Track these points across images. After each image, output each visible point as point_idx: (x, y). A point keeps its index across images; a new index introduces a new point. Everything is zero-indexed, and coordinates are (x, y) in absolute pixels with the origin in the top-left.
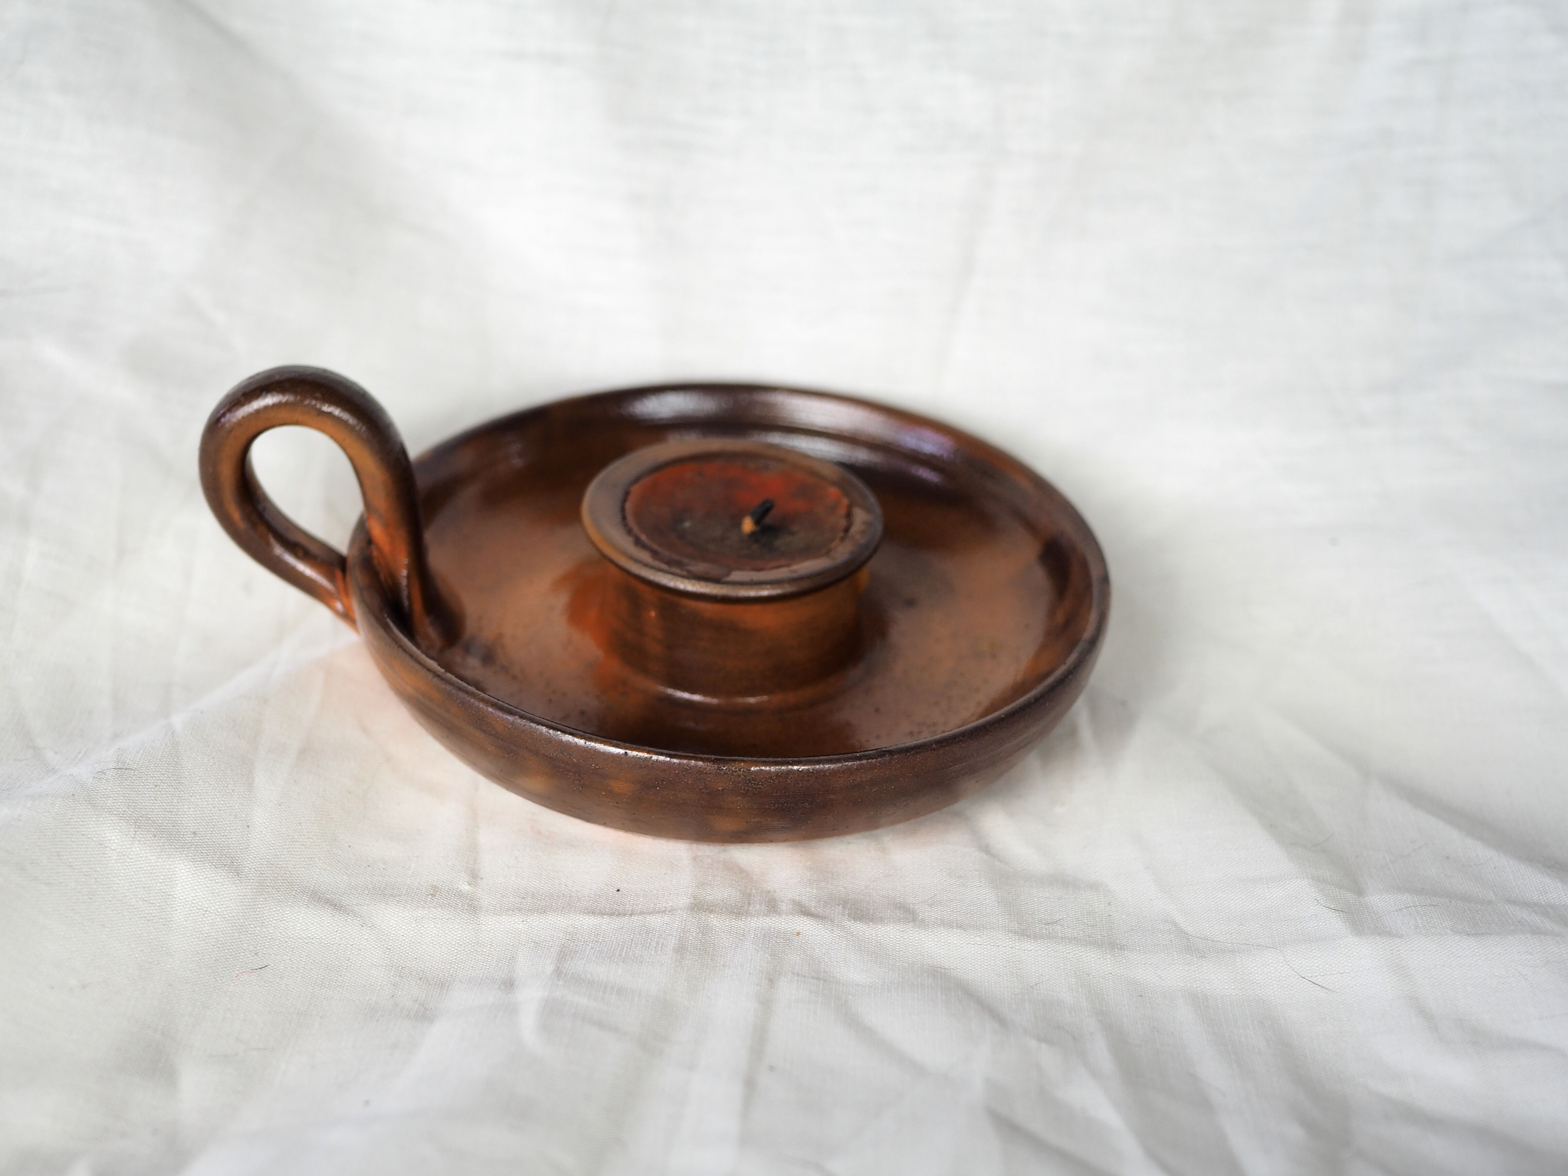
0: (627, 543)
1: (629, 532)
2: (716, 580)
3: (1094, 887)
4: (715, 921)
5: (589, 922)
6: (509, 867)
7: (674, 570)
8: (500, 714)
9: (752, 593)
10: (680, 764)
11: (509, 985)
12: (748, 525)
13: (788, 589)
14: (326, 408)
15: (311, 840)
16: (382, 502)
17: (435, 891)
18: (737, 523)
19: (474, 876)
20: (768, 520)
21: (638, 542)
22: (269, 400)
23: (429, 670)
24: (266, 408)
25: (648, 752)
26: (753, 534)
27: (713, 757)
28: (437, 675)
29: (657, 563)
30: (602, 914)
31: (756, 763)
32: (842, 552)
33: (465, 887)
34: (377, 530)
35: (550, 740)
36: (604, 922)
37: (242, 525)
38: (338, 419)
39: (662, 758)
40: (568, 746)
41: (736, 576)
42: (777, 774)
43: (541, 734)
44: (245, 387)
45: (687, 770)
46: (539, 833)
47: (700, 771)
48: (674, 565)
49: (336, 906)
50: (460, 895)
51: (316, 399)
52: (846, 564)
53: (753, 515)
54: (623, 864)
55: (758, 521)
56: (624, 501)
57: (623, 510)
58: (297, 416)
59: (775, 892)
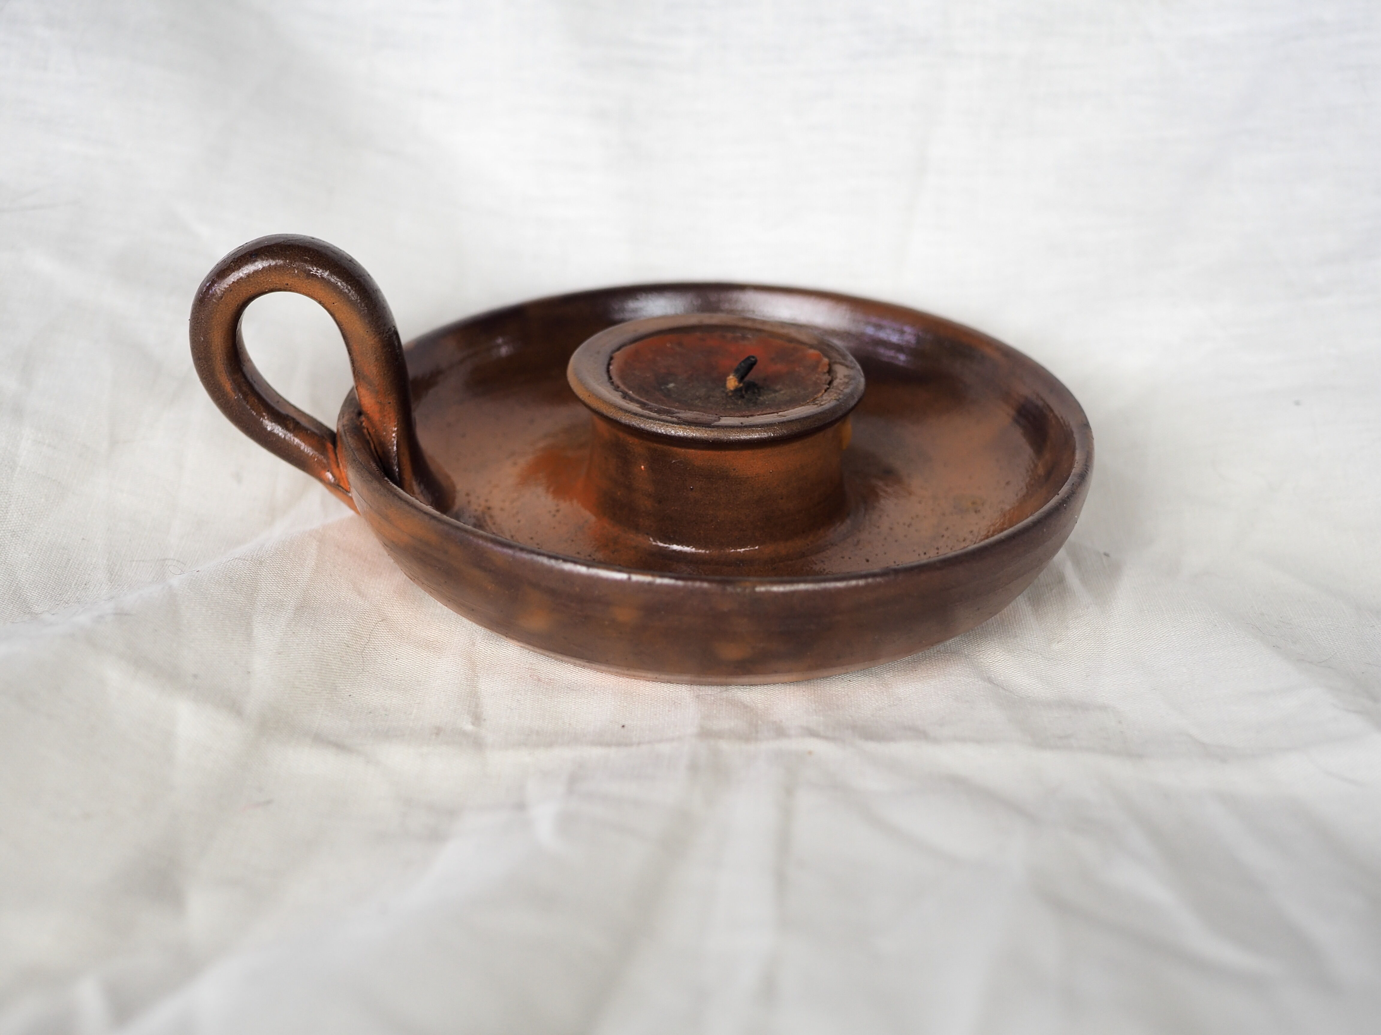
0: (616, 398)
1: (617, 388)
2: (707, 425)
3: (1103, 708)
4: (724, 745)
5: (596, 752)
6: (512, 710)
7: (663, 417)
8: (498, 549)
9: (744, 436)
10: (684, 587)
11: (521, 806)
12: (732, 382)
13: (779, 432)
14: (314, 270)
15: (311, 687)
16: (372, 369)
17: (438, 731)
18: (722, 380)
19: (477, 719)
20: (750, 377)
21: (625, 396)
22: (259, 265)
23: (426, 513)
24: (256, 272)
25: (653, 575)
26: (737, 390)
27: (717, 578)
28: (433, 517)
29: (646, 412)
30: (609, 745)
31: (762, 583)
32: (827, 401)
33: (469, 727)
34: (368, 401)
35: (551, 570)
36: (612, 752)
37: (234, 397)
38: (327, 282)
39: (666, 581)
40: (570, 576)
41: (725, 421)
42: (784, 594)
43: (542, 565)
44: (235, 254)
45: (692, 592)
46: (539, 680)
47: (704, 592)
48: (664, 414)
49: (340, 746)
50: (464, 734)
51: (306, 261)
52: (833, 410)
53: (737, 371)
54: (625, 704)
55: (741, 379)
56: (609, 364)
57: (608, 371)
58: (287, 280)
59: (781, 722)
